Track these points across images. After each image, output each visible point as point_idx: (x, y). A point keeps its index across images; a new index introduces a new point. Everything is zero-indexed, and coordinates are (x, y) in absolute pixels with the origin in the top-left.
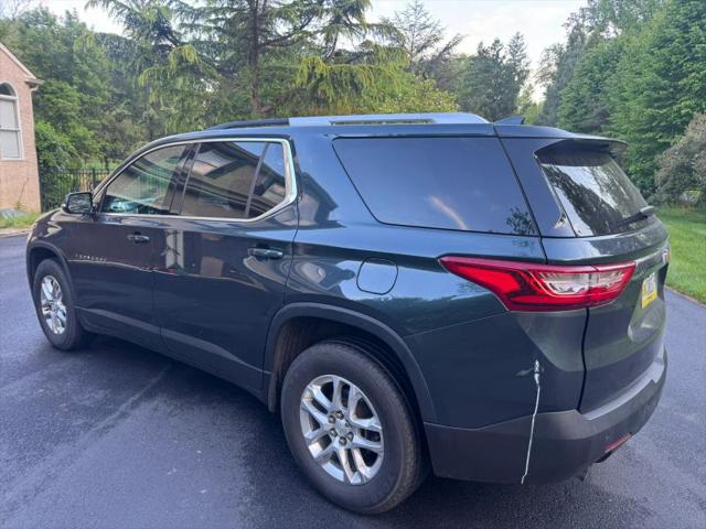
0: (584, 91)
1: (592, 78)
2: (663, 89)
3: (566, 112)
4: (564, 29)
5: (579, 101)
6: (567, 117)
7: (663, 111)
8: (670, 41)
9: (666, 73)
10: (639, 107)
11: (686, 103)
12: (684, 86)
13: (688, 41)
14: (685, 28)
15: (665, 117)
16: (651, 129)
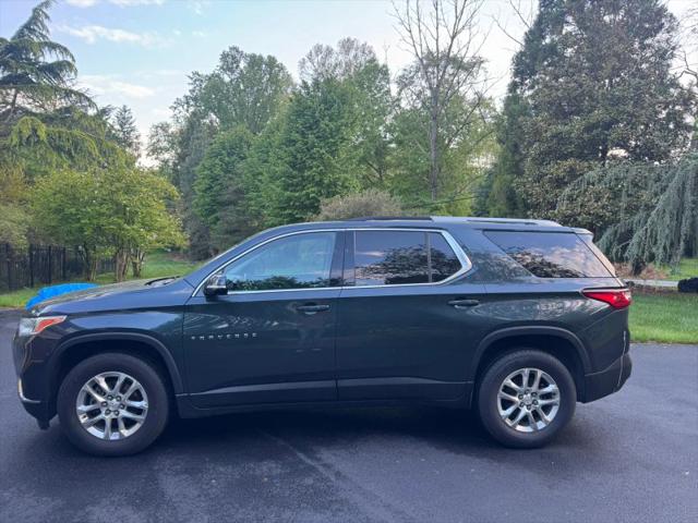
0: (217, 171)
1: (221, 160)
2: (294, 177)
3: (203, 187)
4: (171, 111)
5: (215, 179)
6: (205, 191)
7: (297, 194)
8: (293, 142)
9: (293, 166)
10: (279, 190)
11: (312, 190)
12: (309, 176)
13: (306, 143)
14: (303, 134)
15: (299, 198)
16: (289, 207)
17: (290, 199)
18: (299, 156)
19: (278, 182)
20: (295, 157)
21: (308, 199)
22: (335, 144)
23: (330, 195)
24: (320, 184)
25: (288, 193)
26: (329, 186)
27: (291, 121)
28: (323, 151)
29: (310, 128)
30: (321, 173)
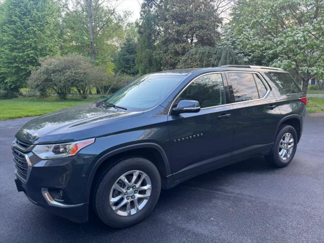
2: (17, 44)
7: (21, 54)
8: (14, 22)
9: (16, 37)
10: (7, 51)
11: (31, 52)
12: (27, 44)
13: (23, 24)
14: (20, 17)
15: (22, 57)
16: (16, 62)
17: (15, 58)
18: (19, 31)
19: (6, 47)
20: (16, 32)
21: (29, 57)
22: (42, 25)
23: (43, 55)
24: (35, 49)
25: (14, 54)
26: (41, 50)
27: (11, 9)
28: (35, 29)
29: (24, 14)
30: (35, 42)
